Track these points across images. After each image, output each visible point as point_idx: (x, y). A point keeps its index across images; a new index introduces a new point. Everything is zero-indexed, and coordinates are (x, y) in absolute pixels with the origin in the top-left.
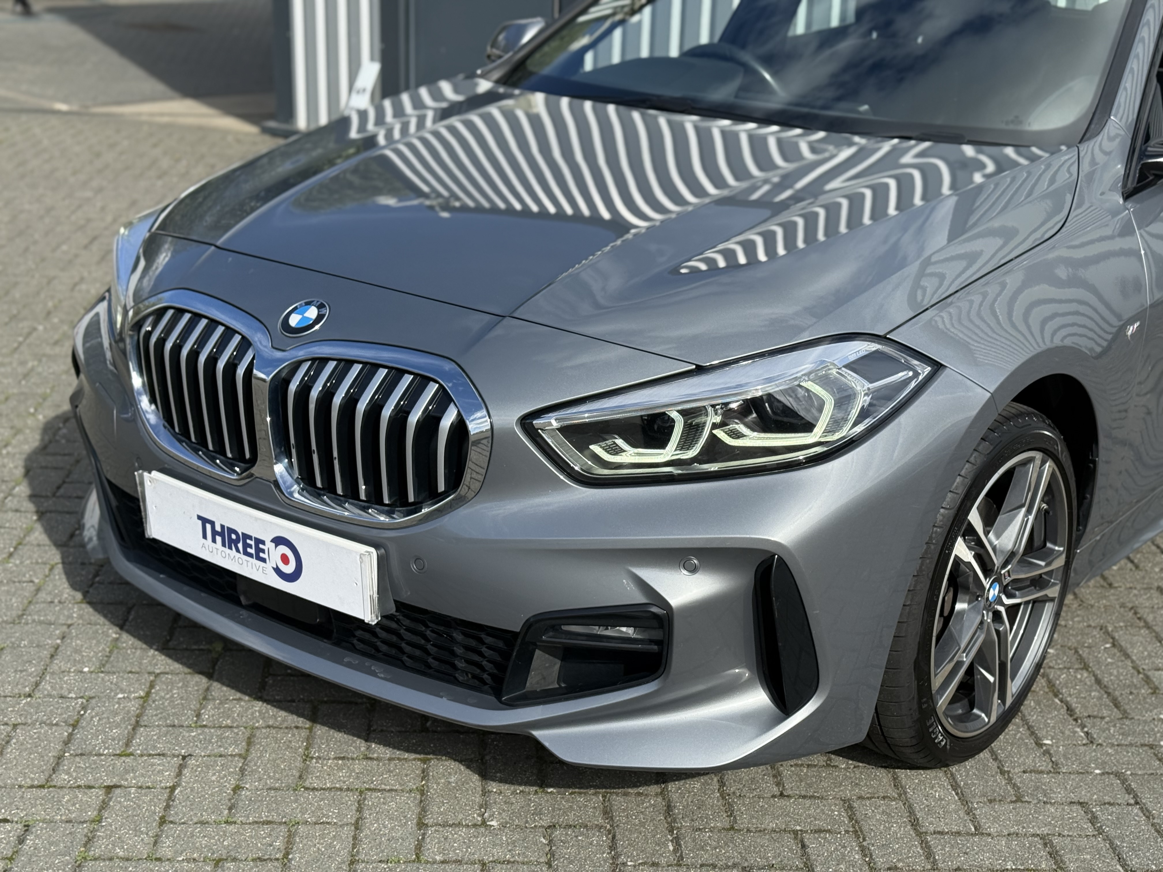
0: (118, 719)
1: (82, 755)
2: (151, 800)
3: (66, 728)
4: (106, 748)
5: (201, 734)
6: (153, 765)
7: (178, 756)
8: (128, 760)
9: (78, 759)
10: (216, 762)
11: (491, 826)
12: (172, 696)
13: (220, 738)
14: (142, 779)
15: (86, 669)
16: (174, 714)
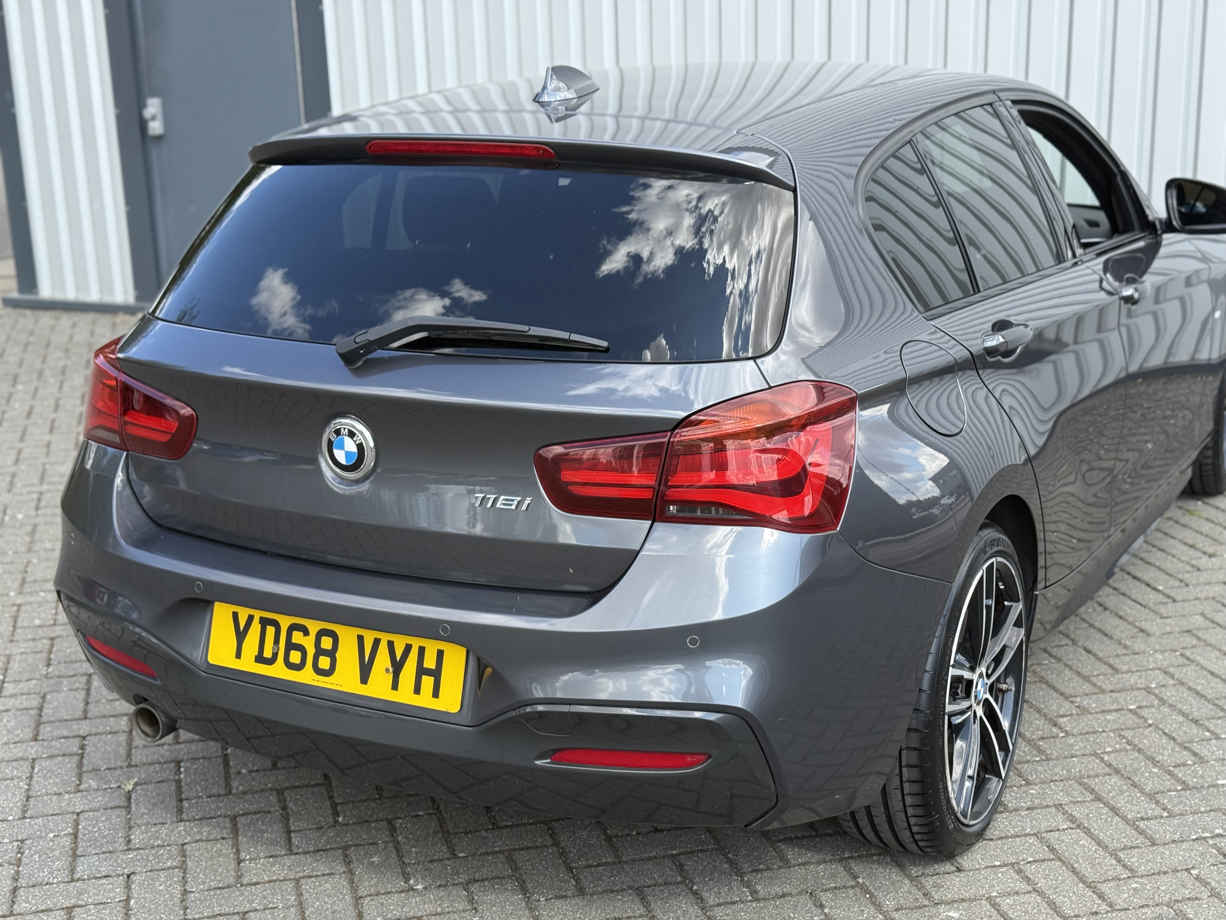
0: (57, 853)
1: (33, 886)
2: (111, 913)
3: (11, 867)
4: (54, 878)
5: (137, 855)
6: (102, 885)
7: (123, 875)
8: (78, 884)
9: (32, 890)
10: (159, 875)
11: (417, 890)
12: (99, 829)
13: (156, 856)
14: (97, 898)
15: (11, 818)
16: (107, 842)
